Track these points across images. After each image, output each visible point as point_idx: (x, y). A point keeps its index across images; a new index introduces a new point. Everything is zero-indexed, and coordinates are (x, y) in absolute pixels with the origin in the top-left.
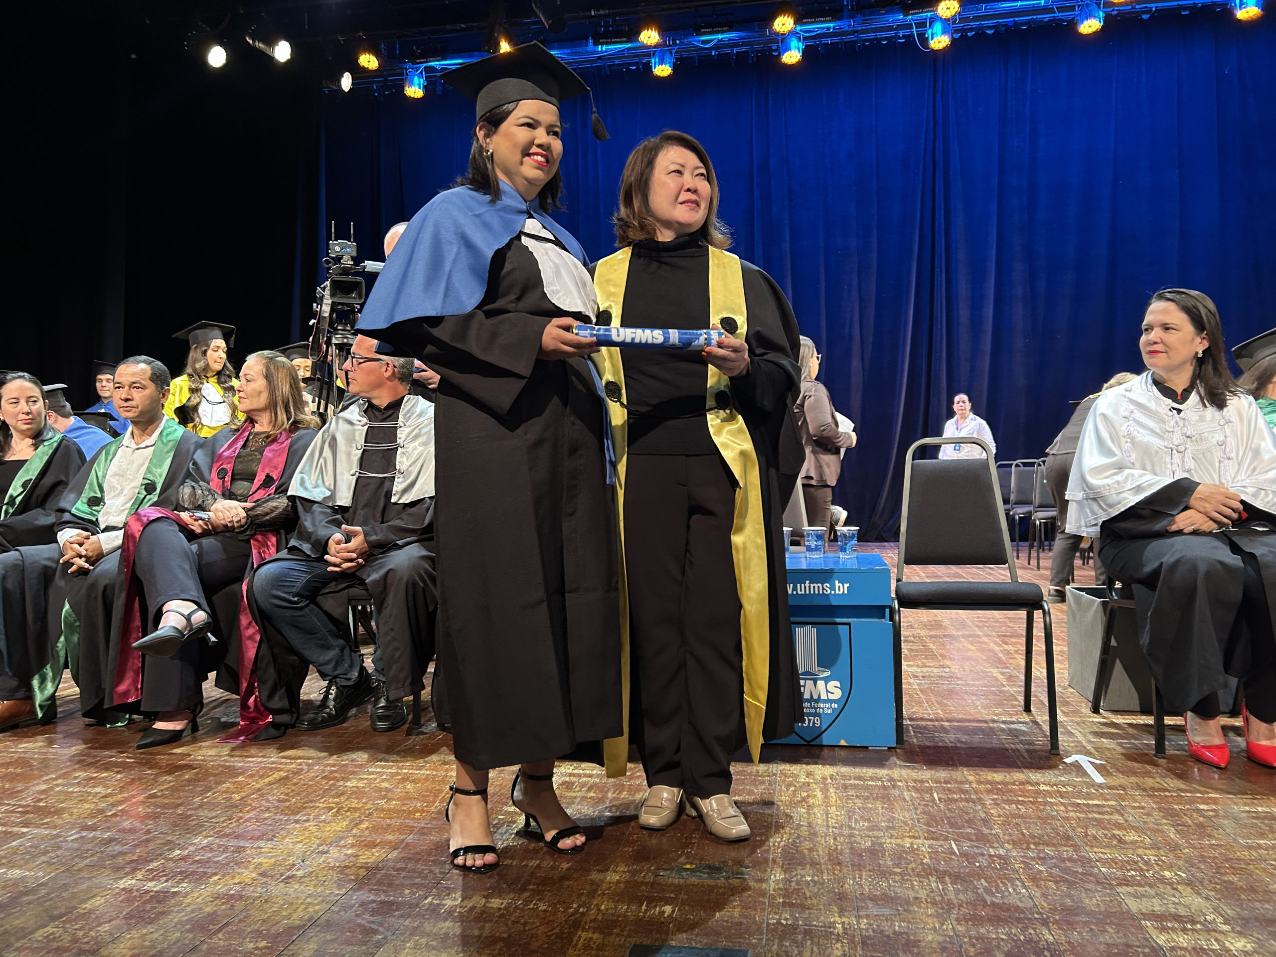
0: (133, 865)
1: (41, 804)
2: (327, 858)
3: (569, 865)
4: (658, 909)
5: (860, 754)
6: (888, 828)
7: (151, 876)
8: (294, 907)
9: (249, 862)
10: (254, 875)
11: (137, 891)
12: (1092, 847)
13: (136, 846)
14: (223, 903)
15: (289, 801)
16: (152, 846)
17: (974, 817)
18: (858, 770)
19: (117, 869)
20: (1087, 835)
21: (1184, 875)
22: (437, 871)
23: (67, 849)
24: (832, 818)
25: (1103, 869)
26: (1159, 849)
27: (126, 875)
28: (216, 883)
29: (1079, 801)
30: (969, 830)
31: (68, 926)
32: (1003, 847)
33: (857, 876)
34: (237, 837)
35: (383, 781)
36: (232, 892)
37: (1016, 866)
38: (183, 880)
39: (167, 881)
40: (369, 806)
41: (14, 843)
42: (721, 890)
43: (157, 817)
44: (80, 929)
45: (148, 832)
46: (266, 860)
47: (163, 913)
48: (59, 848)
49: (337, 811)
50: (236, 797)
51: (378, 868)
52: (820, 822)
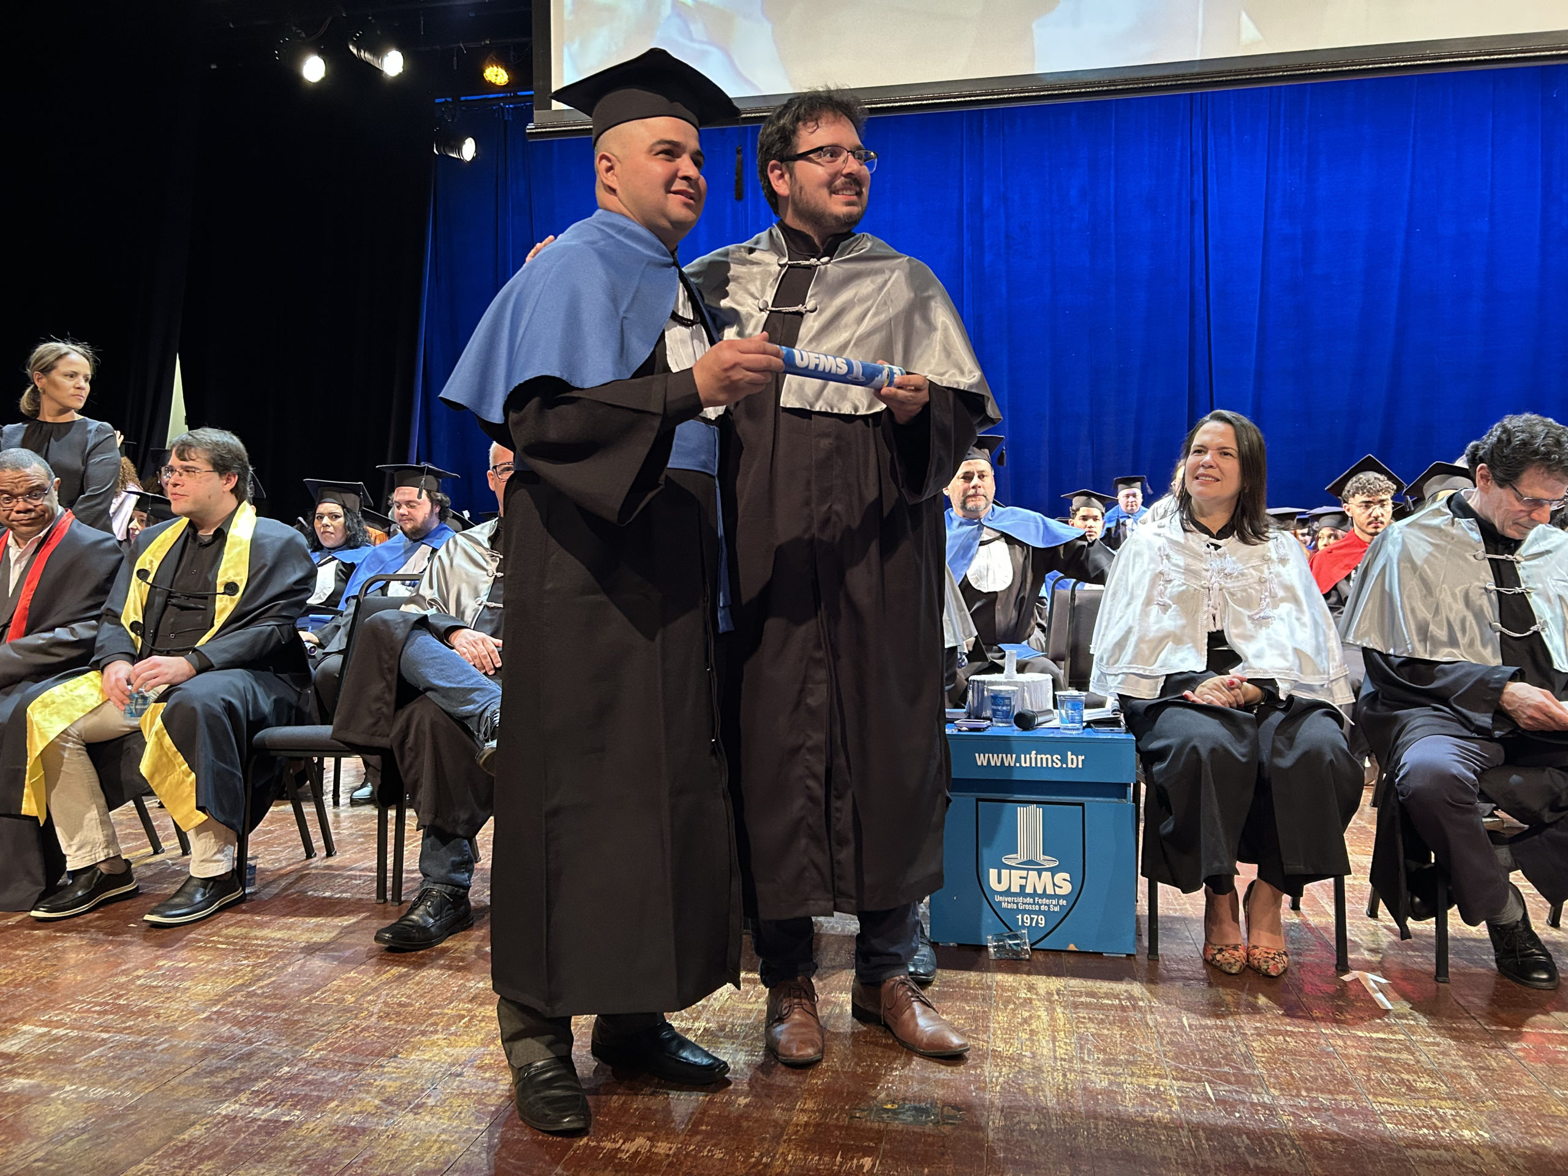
0: (235, 1084)
1: (122, 1002)
2: (462, 1082)
3: (748, 1100)
4: (855, 1161)
5: (1092, 963)
6: (1128, 1062)
7: (257, 1100)
8: (427, 1145)
9: (371, 1084)
10: (377, 1102)
11: (242, 1118)
12: (1375, 1095)
13: (237, 1060)
14: (344, 1138)
15: (412, 1005)
16: (255, 1061)
17: (1233, 1051)
18: (1090, 983)
19: (216, 1089)
20: (1369, 1079)
21: (1486, 1135)
23: (158, 1062)
24: (1060, 1047)
25: (1389, 1126)
26: (1457, 1099)
27: (228, 1097)
28: (334, 1111)
29: (1360, 1034)
30: (1226, 1069)
31: (165, 1162)
32: (1268, 1093)
33: (1092, 1126)
34: (354, 1052)
36: (353, 1124)
37: (1285, 1118)
38: (295, 1106)
39: (276, 1106)
41: (93, 1053)
42: (930, 1139)
43: (258, 1023)
44: (180, 1167)
45: (250, 1042)
46: (390, 1083)
47: (273, 1149)
48: (148, 1060)
49: (470, 1021)
52: (1045, 1052)
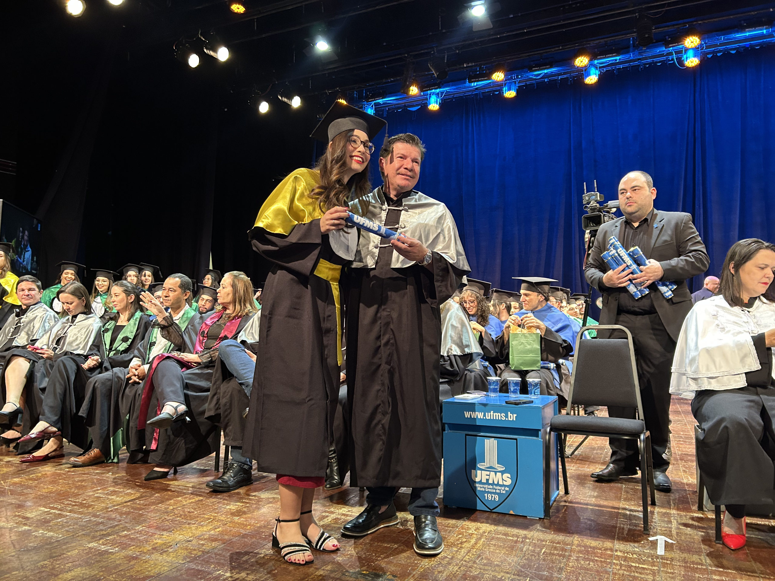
0: (102, 536)
1: (84, 502)
2: (189, 544)
5: (521, 520)
6: (497, 565)
9: (153, 541)
10: (150, 548)
11: (95, 549)
13: (109, 528)
14: (126, 560)
16: (117, 528)
17: (556, 566)
18: (509, 529)
19: (94, 537)
22: (235, 558)
23: (80, 526)
24: (469, 556)
27: (96, 541)
28: (131, 550)
29: (634, 565)
31: (55, 562)
34: (156, 529)
35: (245, 508)
36: (134, 555)
38: (117, 546)
39: (110, 546)
40: (229, 520)
41: (59, 520)
43: (129, 514)
44: (59, 564)
45: (120, 521)
46: (160, 542)
47: (97, 561)
48: (77, 524)
50: (171, 508)
51: (208, 552)
52: (459, 557)
